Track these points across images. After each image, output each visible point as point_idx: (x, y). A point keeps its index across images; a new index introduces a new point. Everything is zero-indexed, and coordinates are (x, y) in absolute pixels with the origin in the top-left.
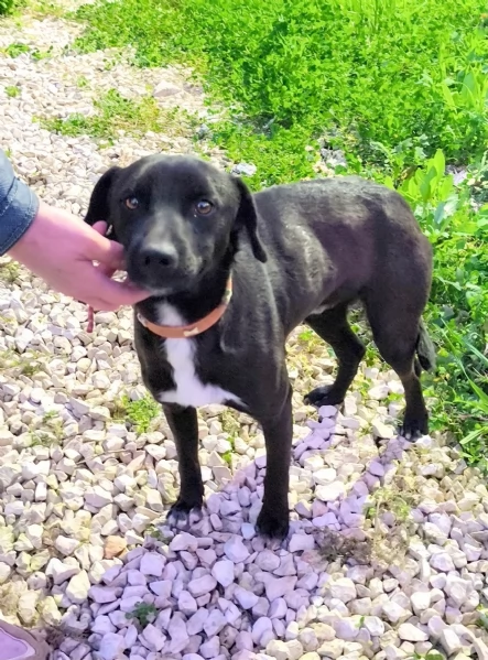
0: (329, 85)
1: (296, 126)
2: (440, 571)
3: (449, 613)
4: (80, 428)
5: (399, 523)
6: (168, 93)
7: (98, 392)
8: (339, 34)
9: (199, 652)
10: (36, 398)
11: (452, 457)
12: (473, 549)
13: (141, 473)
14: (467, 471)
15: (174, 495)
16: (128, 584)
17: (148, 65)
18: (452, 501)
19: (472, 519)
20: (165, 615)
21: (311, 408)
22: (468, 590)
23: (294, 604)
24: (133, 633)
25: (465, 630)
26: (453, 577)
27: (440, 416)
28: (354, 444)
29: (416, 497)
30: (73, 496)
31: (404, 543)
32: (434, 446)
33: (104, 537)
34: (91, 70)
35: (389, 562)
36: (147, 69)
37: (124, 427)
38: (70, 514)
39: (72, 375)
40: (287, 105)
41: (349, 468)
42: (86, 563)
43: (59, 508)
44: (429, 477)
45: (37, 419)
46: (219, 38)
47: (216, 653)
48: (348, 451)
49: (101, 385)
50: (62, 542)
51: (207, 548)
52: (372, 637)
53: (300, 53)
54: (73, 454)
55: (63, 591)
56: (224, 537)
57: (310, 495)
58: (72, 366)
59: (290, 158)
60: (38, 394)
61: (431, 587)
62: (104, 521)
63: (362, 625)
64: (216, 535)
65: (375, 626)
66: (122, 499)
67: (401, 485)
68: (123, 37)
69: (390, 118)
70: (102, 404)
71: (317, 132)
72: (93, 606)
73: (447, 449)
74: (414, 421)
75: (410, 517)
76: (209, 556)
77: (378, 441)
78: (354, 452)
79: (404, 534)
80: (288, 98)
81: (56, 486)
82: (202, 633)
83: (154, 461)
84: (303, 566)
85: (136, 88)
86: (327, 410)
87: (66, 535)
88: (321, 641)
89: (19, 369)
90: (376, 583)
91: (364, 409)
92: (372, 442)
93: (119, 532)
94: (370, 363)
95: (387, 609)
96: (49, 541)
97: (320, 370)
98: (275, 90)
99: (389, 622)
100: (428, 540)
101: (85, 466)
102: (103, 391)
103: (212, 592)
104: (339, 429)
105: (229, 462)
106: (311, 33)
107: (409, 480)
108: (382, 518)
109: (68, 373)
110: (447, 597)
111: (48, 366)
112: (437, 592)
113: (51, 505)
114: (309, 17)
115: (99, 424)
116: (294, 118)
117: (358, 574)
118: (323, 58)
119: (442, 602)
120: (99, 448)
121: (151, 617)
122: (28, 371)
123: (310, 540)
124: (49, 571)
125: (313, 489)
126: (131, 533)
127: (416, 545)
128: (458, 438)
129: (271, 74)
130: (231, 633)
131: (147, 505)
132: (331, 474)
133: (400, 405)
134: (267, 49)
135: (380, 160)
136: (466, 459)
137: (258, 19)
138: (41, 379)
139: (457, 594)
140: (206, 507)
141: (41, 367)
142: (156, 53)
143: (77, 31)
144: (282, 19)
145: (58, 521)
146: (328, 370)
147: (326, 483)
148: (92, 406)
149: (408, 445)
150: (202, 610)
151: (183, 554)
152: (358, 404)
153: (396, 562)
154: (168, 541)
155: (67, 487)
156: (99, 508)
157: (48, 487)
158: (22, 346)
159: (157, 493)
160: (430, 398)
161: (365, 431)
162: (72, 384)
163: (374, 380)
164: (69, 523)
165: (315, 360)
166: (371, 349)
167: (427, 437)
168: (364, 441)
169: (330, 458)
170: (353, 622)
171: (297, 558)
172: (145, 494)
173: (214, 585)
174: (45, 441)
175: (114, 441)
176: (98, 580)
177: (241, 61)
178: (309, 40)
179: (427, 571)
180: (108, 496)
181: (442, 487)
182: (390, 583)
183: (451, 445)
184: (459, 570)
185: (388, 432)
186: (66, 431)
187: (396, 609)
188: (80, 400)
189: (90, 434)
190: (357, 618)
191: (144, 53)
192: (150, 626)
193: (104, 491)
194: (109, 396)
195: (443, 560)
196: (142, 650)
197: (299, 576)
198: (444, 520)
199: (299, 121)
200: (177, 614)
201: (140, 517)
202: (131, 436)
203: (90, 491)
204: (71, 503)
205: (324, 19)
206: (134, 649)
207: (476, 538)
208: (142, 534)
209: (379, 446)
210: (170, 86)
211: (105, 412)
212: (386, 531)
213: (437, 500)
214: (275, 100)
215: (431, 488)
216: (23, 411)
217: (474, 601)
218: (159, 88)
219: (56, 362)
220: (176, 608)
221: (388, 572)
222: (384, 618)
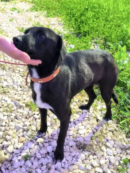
0: (97, 26)
1: (87, 36)
2: (109, 155)
3: (110, 166)
4: (17, 109)
5: (100, 142)
6: (53, 24)
7: (23, 100)
8: (103, 13)
9: (40, 169)
10: (6, 100)
11: (117, 127)
12: (119, 151)
13: (31, 122)
14: (121, 131)
15: (39, 128)
16: (24, 149)
17: (49, 17)
18: (116, 138)
19: (120, 143)
20: (33, 158)
21: (81, 110)
22: (116, 161)
23: (68, 159)
24: (23, 162)
25: (113, 171)
26: (113, 157)
27: (115, 115)
28: (91, 120)
29: (105, 135)
30: (12, 126)
31: (100, 147)
32: (113, 123)
33: (19, 137)
34: (33, 16)
35: (96, 151)
36: (48, 18)
37: (29, 109)
38: (11, 130)
39: (17, 95)
40: (85, 30)
41: (88, 126)
42: (13, 143)
43: (8, 128)
44: (110, 131)
45: (6, 105)
46: (69, 11)
47: (45, 169)
48: (88, 122)
49: (24, 98)
50: (8, 137)
51: (46, 143)
52: (88, 170)
53: (91, 17)
54: (14, 115)
55: (6, 149)
56: (52, 140)
57: (77, 132)
58: (17, 93)
59: (84, 44)
60: (6, 98)
61: (106, 159)
62: (19, 133)
63: (86, 166)
64: (49, 140)
65: (89, 167)
66: (25, 128)
67: (102, 132)
68: (44, 9)
69: (113, 36)
70: (24, 103)
71: (93, 38)
72: (13, 154)
73: (116, 125)
74: (108, 116)
75: (103, 140)
76: (47, 144)
77: (97, 120)
78: (91, 123)
79: (101, 144)
80: (86, 28)
81: (8, 123)
82: (42, 164)
83: (36, 119)
84: (72, 150)
85: (45, 22)
86: (85, 111)
87: (9, 135)
88: (74, 169)
89: (2, 92)
90: (91, 157)
91: (95, 112)
92: (96, 120)
93: (23, 136)
94: (98, 100)
95: (93, 163)
96: (4, 136)
97: (84, 100)
98: (83, 26)
99: (93, 167)
100: (107, 147)
101: (17, 119)
102: (24, 100)
103: (46, 154)
104: (87, 116)
105: (56, 121)
106: (95, 12)
107: (104, 131)
108: (95, 140)
109: (16, 94)
110: (110, 162)
111: (10, 92)
112: (107, 160)
113: (6, 127)
114: (94, 7)
115: (22, 108)
116: (87, 34)
117: (87, 153)
118: (97, 19)
119: (108, 163)
120: (21, 114)
121: (28, 158)
122: (5, 93)
123: (75, 144)
124: (3, 144)
125: (78, 131)
126: (26, 137)
127: (103, 148)
128: (120, 121)
129: (82, 22)
130: (50, 165)
131: (32, 130)
132: (83, 127)
133: (105, 112)
134: (82, 15)
135: (109, 47)
136: (121, 128)
137: (80, 7)
138: (8, 95)
139: (113, 161)
140: (48, 132)
141: (8, 92)
142: (52, 14)
143: (31, 6)
144: (87, 7)
145: (7, 132)
146: (86, 101)
147: (82, 129)
148: (21, 103)
149: (105, 122)
150: (43, 158)
151: (40, 144)
152: (93, 110)
153: (97, 152)
154: (36, 140)
155: (11, 123)
156: (19, 130)
157: (6, 123)
158: (4, 86)
159: (35, 127)
160: (113, 111)
161: (94, 118)
162: (16, 97)
163: (99, 104)
164: (10, 132)
165: (83, 98)
166: (99, 96)
167: (111, 121)
168: (93, 120)
169: (83, 123)
170: (83, 166)
171: (70, 148)
172: (32, 127)
173: (47, 152)
174: (7, 111)
175: (25, 113)
176: (16, 148)
177: (75, 18)
178: (94, 13)
179: (105, 154)
180: (22, 127)
181: (113, 134)
182: (95, 157)
183: (117, 124)
184: (114, 155)
185: (100, 118)
186: (13, 109)
187: (95, 163)
188: (18, 101)
189: (19, 110)
190: (84, 165)
191: (48, 14)
192: (28, 160)
193: (21, 125)
194: (26, 101)
195: (110, 152)
196: (25, 167)
197: (71, 152)
198: (112, 142)
199: (88, 35)
200: (36, 159)
201: (29, 133)
202: (30, 112)
203: (17, 125)
204: (11, 127)
205: (99, 8)
206: (23, 166)
207: (120, 148)
208: (30, 138)
209: (97, 121)
210: (54, 23)
211: (24, 105)
212: (96, 143)
213: (111, 137)
214: (82, 28)
215: (110, 134)
216: (2, 103)
217: (117, 164)
218: (51, 23)
219: (13, 91)
220: (36, 157)
221: (95, 154)
222: (92, 165)
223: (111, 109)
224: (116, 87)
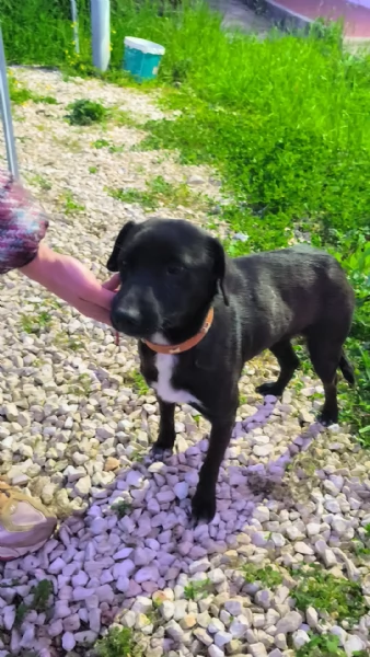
0: (307, 188)
1: (281, 213)
2: (330, 512)
3: (332, 540)
4: (102, 387)
5: (307, 478)
6: (197, 182)
7: (117, 366)
8: (320, 156)
9: (157, 539)
10: (76, 364)
11: (352, 440)
12: (355, 501)
13: (137, 421)
14: (361, 452)
15: (155, 438)
16: (116, 488)
17: (186, 163)
18: (347, 469)
19: (359, 482)
20: (138, 512)
21: (260, 396)
22: (348, 527)
23: (226, 518)
24: (114, 519)
25: (341, 552)
26: (338, 517)
27: (348, 412)
28: (285, 422)
29: (322, 462)
30: (89, 428)
31: (308, 491)
32: (341, 431)
33: (105, 457)
34: (148, 162)
35: (296, 501)
36: (185, 166)
37: (131, 390)
38: (86, 439)
39: (103, 354)
40: (276, 198)
41: (279, 437)
42: (91, 471)
43: (79, 435)
44: (333, 451)
45: (75, 377)
46: (237, 150)
47: (167, 541)
48: (280, 426)
49: (119, 361)
50: (77, 456)
51: (173, 474)
52: (276, 547)
53: (290, 165)
54: (94, 402)
55: (73, 487)
56: (186, 468)
57: (249, 450)
58: (103, 348)
59: (273, 233)
60: (77, 361)
61: (322, 521)
62: (107, 447)
63: (270, 538)
64: (181, 467)
65: (280, 540)
66: (122, 434)
67: (313, 453)
68: (173, 143)
69: (346, 214)
70: (119, 374)
71: (295, 219)
72: (91, 499)
73: (349, 436)
75: (315, 474)
76: (174, 479)
77: (302, 423)
78: (285, 428)
79: (309, 484)
80: (279, 193)
81: (79, 420)
82: (161, 527)
83: (148, 415)
84: (236, 495)
85: (176, 177)
86: (271, 398)
87: (81, 452)
88: (240, 544)
89: (67, 344)
90: (285, 513)
91: (296, 401)
92: (297, 423)
93: (116, 455)
94: (306, 373)
95: (289, 530)
96: (69, 454)
97: (270, 372)
98: (270, 187)
99: (290, 540)
100: (325, 491)
101: (101, 411)
102: (121, 366)
103: (171, 502)
104: (276, 411)
105: (198, 422)
106: (301, 152)
107: (320, 452)
108: (296, 472)
109: (100, 352)
110: (332, 529)
111: (87, 345)
112: (326, 525)
113: (74, 432)
114: (300, 141)
115: (114, 386)
116: (280, 207)
117: (274, 505)
118: (305, 171)
119: (328, 532)
120: (112, 402)
121: (128, 511)
122: (73, 347)
123: (245, 479)
124: (66, 473)
125: (252, 447)
126: (124, 458)
127: (316, 493)
128: (359, 427)
129: (268, 177)
130: (180, 530)
131: (138, 441)
132: (265, 439)
133: (321, 403)
134: (268, 160)
135: (334, 241)
136: (362, 444)
137: (265, 140)
138: (81, 352)
139: (340, 528)
140: (177, 447)
141: (82, 346)
142: (194, 156)
143: (143, 137)
144: (281, 141)
145: (77, 443)
146: (275, 373)
147: (262, 444)
148: (112, 374)
149: (323, 429)
150: (163, 513)
151: (156, 475)
152: (293, 397)
153: (301, 502)
154: (148, 465)
155: (86, 423)
156: (105, 439)
157: (74, 421)
158: (72, 331)
159: (146, 434)
160: (342, 400)
161: (295, 416)
162: (101, 358)
163: (307, 384)
164: (84, 445)
165: (268, 365)
166: (307, 363)
167: (336, 425)
168: (293, 421)
169: (266, 430)
170: (264, 535)
171: (233, 489)
172: (137, 434)
173: (173, 498)
174: (77, 392)
175: (123, 398)
176: (97, 483)
177: (250, 166)
178: (299, 156)
179: (321, 510)
180: (112, 431)
181: (341, 459)
182: (294, 514)
183: (352, 433)
184: (343, 513)
185: (310, 418)
186: (92, 388)
187: (295, 531)
188: (104, 369)
189: (107, 391)
190: (268, 533)
191: (185, 155)
192: (126, 516)
193: (110, 428)
194: (124, 369)
195: (333, 505)
196: (119, 531)
197: (233, 501)
198: (340, 479)
199: (284, 211)
200: (145, 513)
201: (131, 448)
202: (134, 396)
203: (101, 427)
204: (87, 432)
205: (311, 143)
206: (113, 530)
207: (359, 495)
208: (131, 460)
209: (302, 426)
210: (200, 178)
211: (120, 379)
212: (297, 481)
213: (337, 467)
214: (268, 193)
215: (333, 459)
216: (66, 371)
217: (351, 535)
218: (191, 179)
219: (94, 343)
220: (145, 509)
221: (294, 507)
222: (286, 535)
223: (335, 397)
224: (348, 339)
